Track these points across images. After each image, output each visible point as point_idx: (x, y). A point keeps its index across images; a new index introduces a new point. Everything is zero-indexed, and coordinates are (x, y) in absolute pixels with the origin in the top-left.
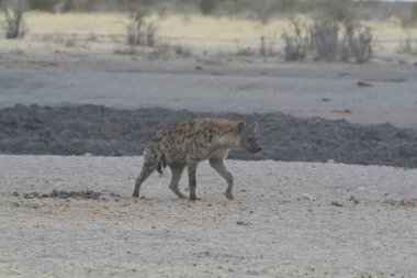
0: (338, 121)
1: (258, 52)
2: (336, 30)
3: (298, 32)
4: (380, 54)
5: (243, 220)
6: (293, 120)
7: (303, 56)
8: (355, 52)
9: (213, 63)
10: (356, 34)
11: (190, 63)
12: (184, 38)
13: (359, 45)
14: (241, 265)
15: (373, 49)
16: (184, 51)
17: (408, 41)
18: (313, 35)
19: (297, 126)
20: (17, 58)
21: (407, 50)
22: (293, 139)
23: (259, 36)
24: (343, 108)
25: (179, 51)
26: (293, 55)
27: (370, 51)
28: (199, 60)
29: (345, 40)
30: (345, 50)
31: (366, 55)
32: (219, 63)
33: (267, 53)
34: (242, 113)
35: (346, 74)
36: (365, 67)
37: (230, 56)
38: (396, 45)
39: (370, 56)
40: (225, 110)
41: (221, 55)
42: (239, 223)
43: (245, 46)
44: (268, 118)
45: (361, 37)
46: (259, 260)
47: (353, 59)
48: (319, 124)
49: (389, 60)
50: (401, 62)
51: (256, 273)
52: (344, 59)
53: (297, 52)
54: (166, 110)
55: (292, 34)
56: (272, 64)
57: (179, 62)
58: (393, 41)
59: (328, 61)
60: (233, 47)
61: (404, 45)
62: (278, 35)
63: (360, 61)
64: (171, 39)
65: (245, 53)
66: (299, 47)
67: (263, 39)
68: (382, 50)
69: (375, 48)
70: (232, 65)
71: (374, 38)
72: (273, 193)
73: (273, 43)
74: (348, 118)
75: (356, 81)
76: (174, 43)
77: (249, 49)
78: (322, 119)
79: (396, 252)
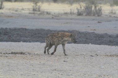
0: (92, 33)
1: (70, 13)
2: (92, 7)
3: (81, 8)
4: (104, 14)
5: (65, 60)
6: (79, 32)
7: (82, 14)
8: (97, 13)
9: (57, 16)
10: (97, 8)
11: (50, 16)
12: (49, 9)
13: (98, 11)
14: (65, 73)
15: (102, 12)
16: (49, 13)
17: (112, 10)
18: (85, 8)
19: (81, 34)
20: (1, 15)
21: (112, 13)
22: (80, 38)
23: (70, 8)
24: (94, 29)
25: (47, 13)
26: (79, 14)
27: (101, 13)
28: (53, 16)
29: (94, 10)
30: (94, 13)
31: (100, 14)
32: (59, 16)
33: (72, 13)
34: (65, 30)
35: (94, 19)
36: (100, 17)
37: (62, 14)
38: (109, 11)
39: (101, 14)
40: (60, 29)
41: (59, 14)
42: (64, 61)
43: (66, 12)
44: (72, 32)
45: (99, 9)
46: (70, 72)
47: (96, 15)
48: (87, 33)
49: (106, 15)
50: (110, 16)
51: (69, 75)
52: (94, 15)
53: (81, 13)
54: (43, 29)
55: (79, 8)
56: (73, 17)
57: (47, 16)
58: (108, 10)
59: (89, 16)
60: (62, 12)
61: (111, 11)
62: (75, 9)
63: (98, 16)
64: (45, 9)
65: (66, 14)
66: (81, 12)
67: (71, 9)
68: (105, 12)
69: (103, 12)
70: (62, 17)
71: (102, 9)
72: (74, 53)
73: (74, 11)
74: (95, 32)
75: (97, 21)
76: (46, 11)
77: (67, 12)
78: (88, 32)
79: (109, 69)
